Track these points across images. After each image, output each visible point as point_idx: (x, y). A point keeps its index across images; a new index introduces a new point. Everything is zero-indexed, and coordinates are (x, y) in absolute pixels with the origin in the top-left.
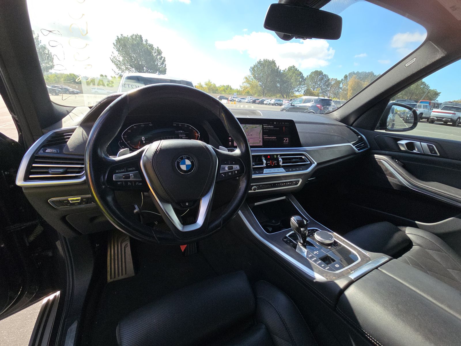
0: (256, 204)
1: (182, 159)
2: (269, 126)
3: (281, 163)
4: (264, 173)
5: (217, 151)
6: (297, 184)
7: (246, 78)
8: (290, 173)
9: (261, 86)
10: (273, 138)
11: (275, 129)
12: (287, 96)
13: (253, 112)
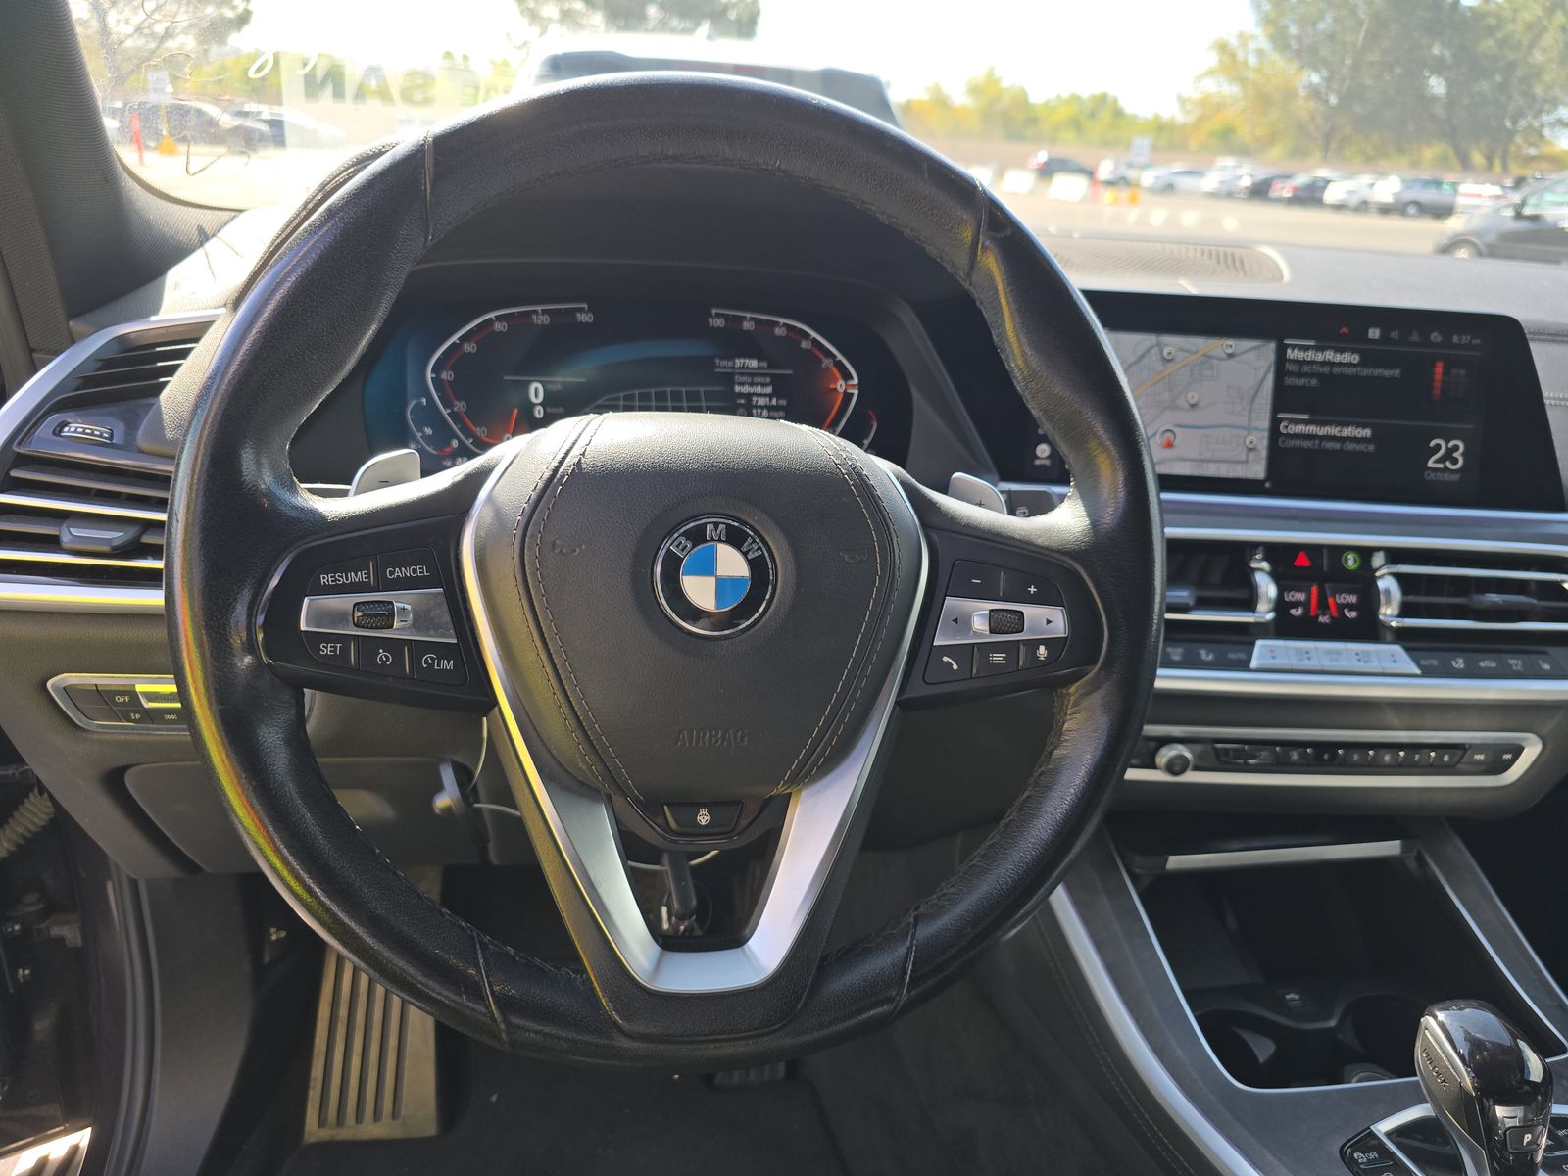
0: (1175, 862)
1: (697, 537)
2: (1329, 355)
3: (1388, 612)
4: (1254, 664)
5: (932, 505)
6: (1500, 767)
7: (1223, 47)
8: (1451, 688)
9: (1315, 93)
10: (1348, 432)
11: (1366, 372)
12: (1490, 159)
13: (1230, 257)
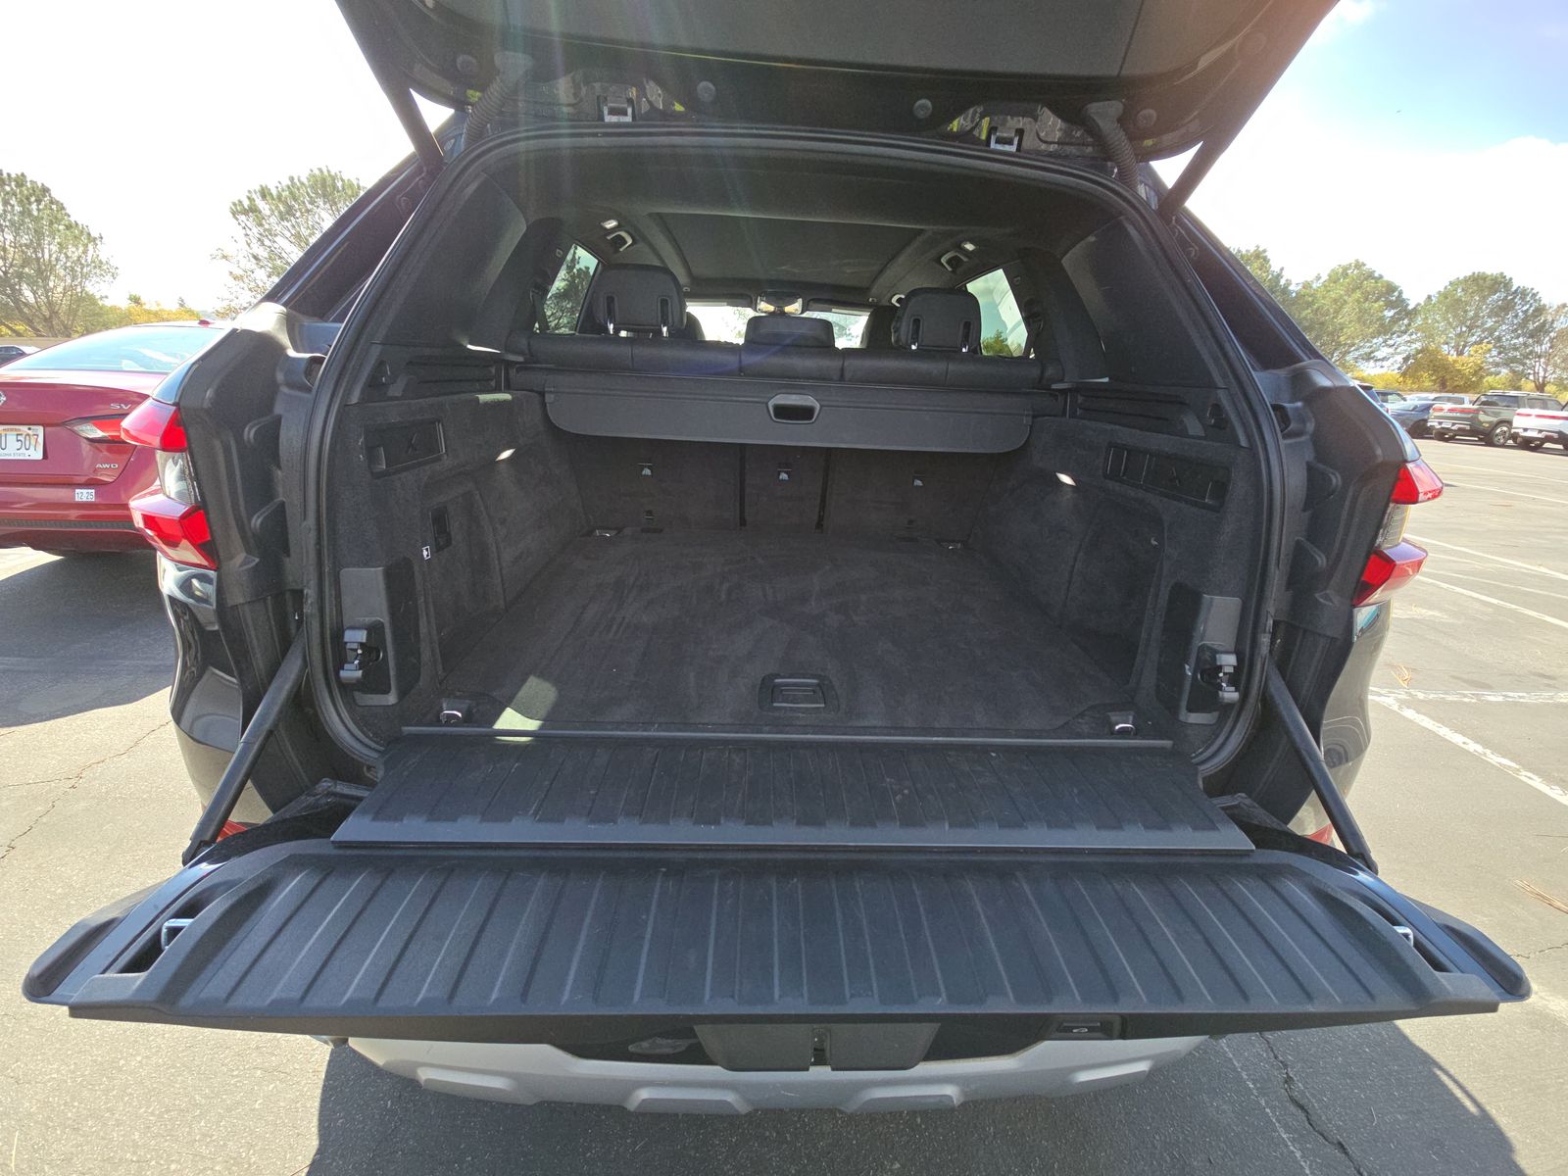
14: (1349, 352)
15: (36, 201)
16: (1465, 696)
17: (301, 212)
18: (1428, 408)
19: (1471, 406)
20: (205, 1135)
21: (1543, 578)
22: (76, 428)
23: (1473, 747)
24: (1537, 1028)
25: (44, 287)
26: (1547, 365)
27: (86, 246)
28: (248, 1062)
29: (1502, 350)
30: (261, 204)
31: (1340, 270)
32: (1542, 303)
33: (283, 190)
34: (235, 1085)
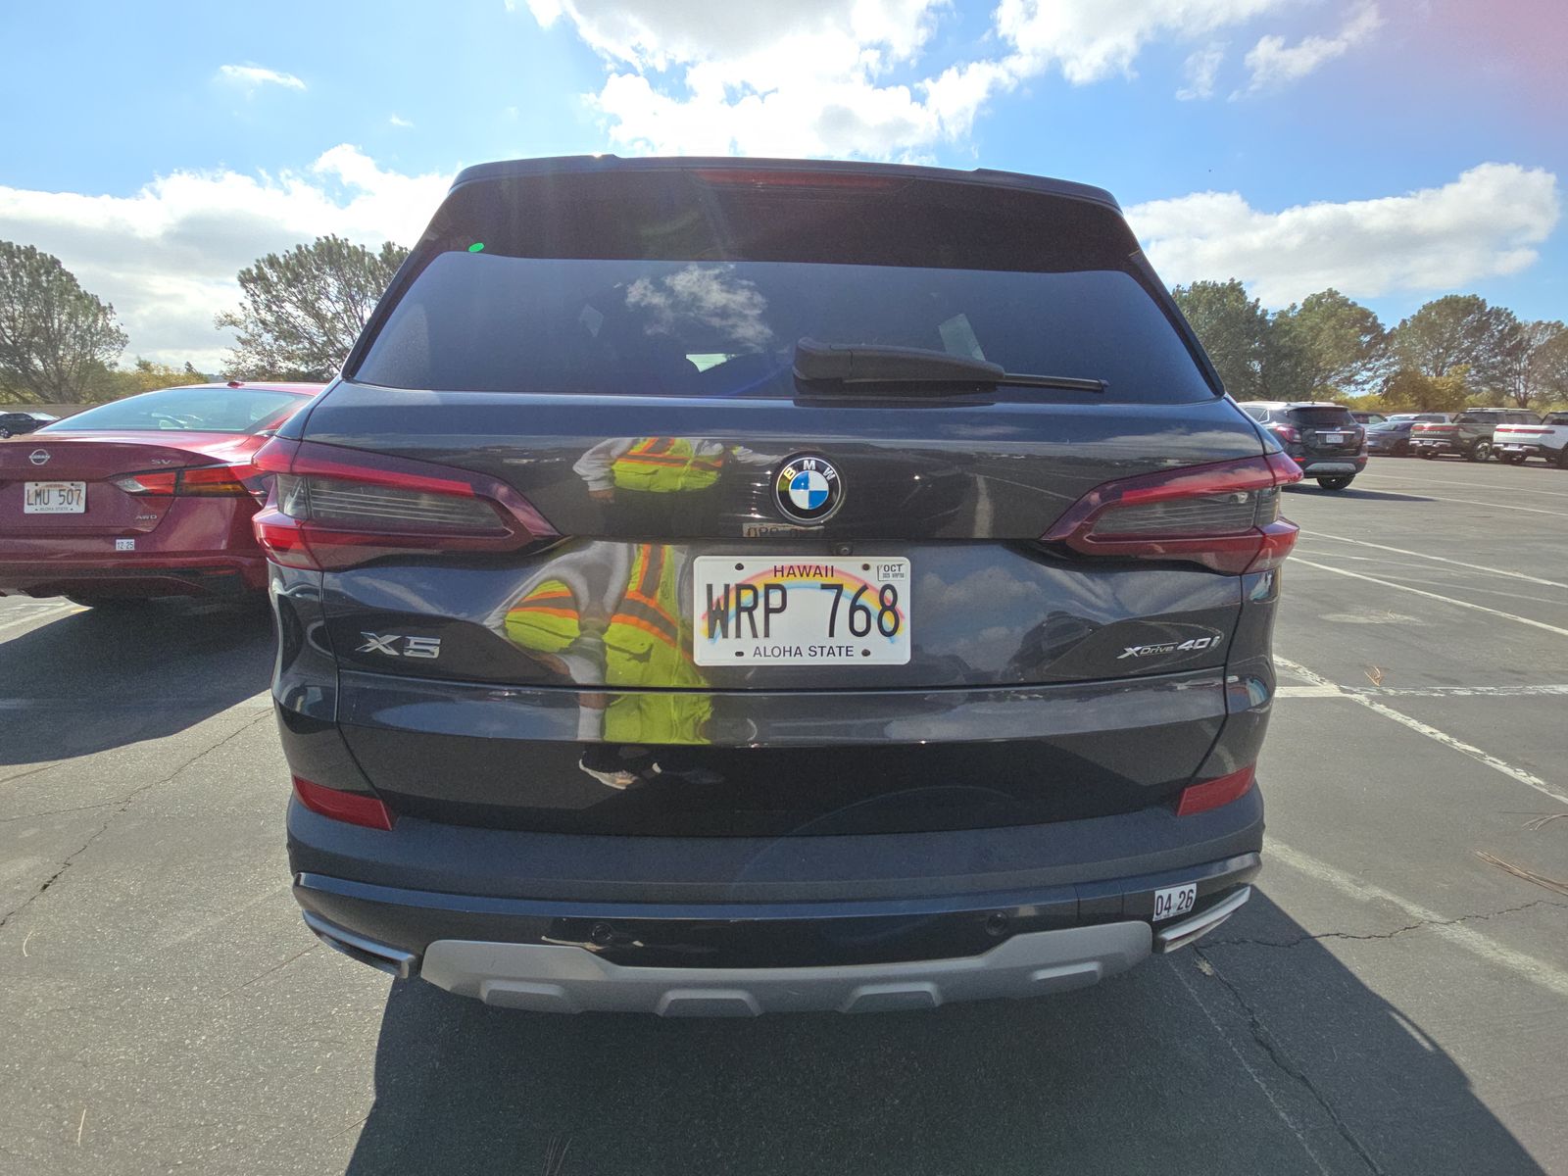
14: (1330, 377)
15: (45, 272)
16: (1436, 691)
17: (308, 279)
18: (1408, 427)
19: (1450, 424)
20: (269, 1099)
21: (1517, 582)
22: (118, 483)
23: (1441, 736)
24: (1496, 979)
25: (54, 355)
26: (1527, 382)
27: (96, 316)
28: (306, 1036)
29: (1480, 369)
30: (268, 272)
31: (1315, 299)
32: (1517, 322)
33: (291, 259)
34: (295, 1055)
